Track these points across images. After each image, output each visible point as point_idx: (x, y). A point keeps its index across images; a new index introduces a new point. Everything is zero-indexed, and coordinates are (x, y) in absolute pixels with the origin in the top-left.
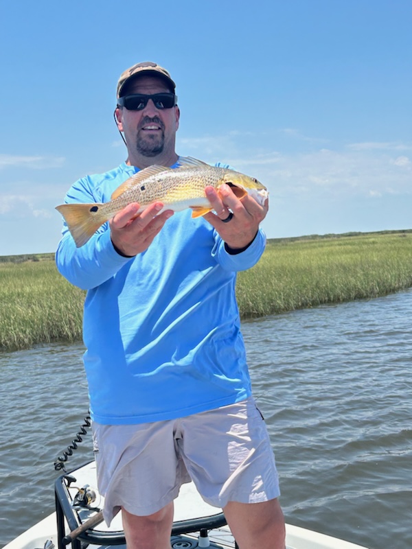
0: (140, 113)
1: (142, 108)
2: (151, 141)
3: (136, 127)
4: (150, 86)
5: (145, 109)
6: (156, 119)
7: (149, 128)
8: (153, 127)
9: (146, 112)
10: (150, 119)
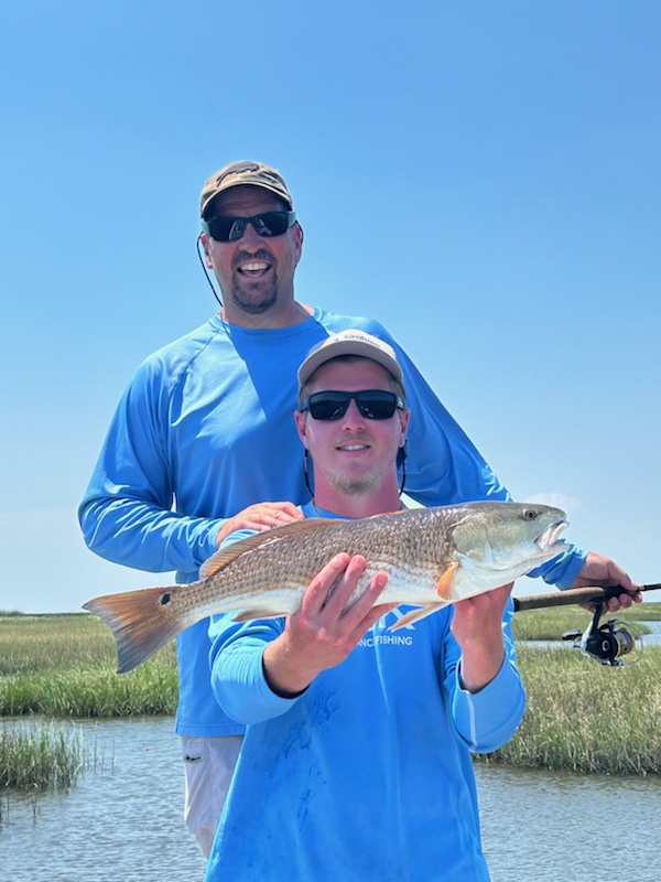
0: (233, 245)
1: (236, 239)
2: (254, 293)
3: (230, 265)
4: (247, 202)
5: (242, 240)
6: (261, 254)
7: (250, 267)
8: (256, 267)
9: (243, 244)
10: (250, 255)
